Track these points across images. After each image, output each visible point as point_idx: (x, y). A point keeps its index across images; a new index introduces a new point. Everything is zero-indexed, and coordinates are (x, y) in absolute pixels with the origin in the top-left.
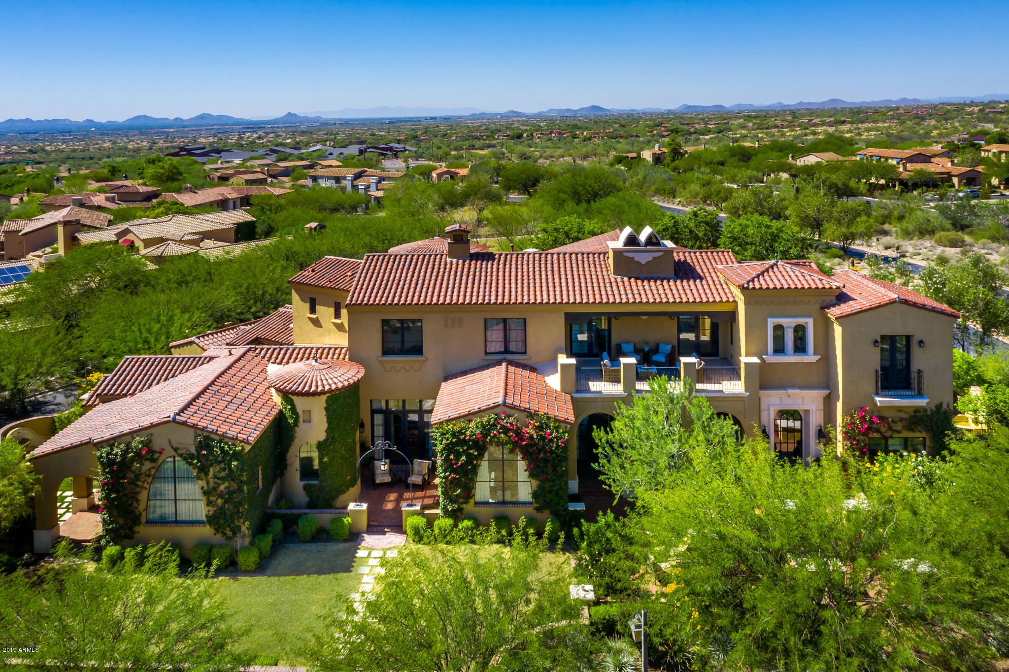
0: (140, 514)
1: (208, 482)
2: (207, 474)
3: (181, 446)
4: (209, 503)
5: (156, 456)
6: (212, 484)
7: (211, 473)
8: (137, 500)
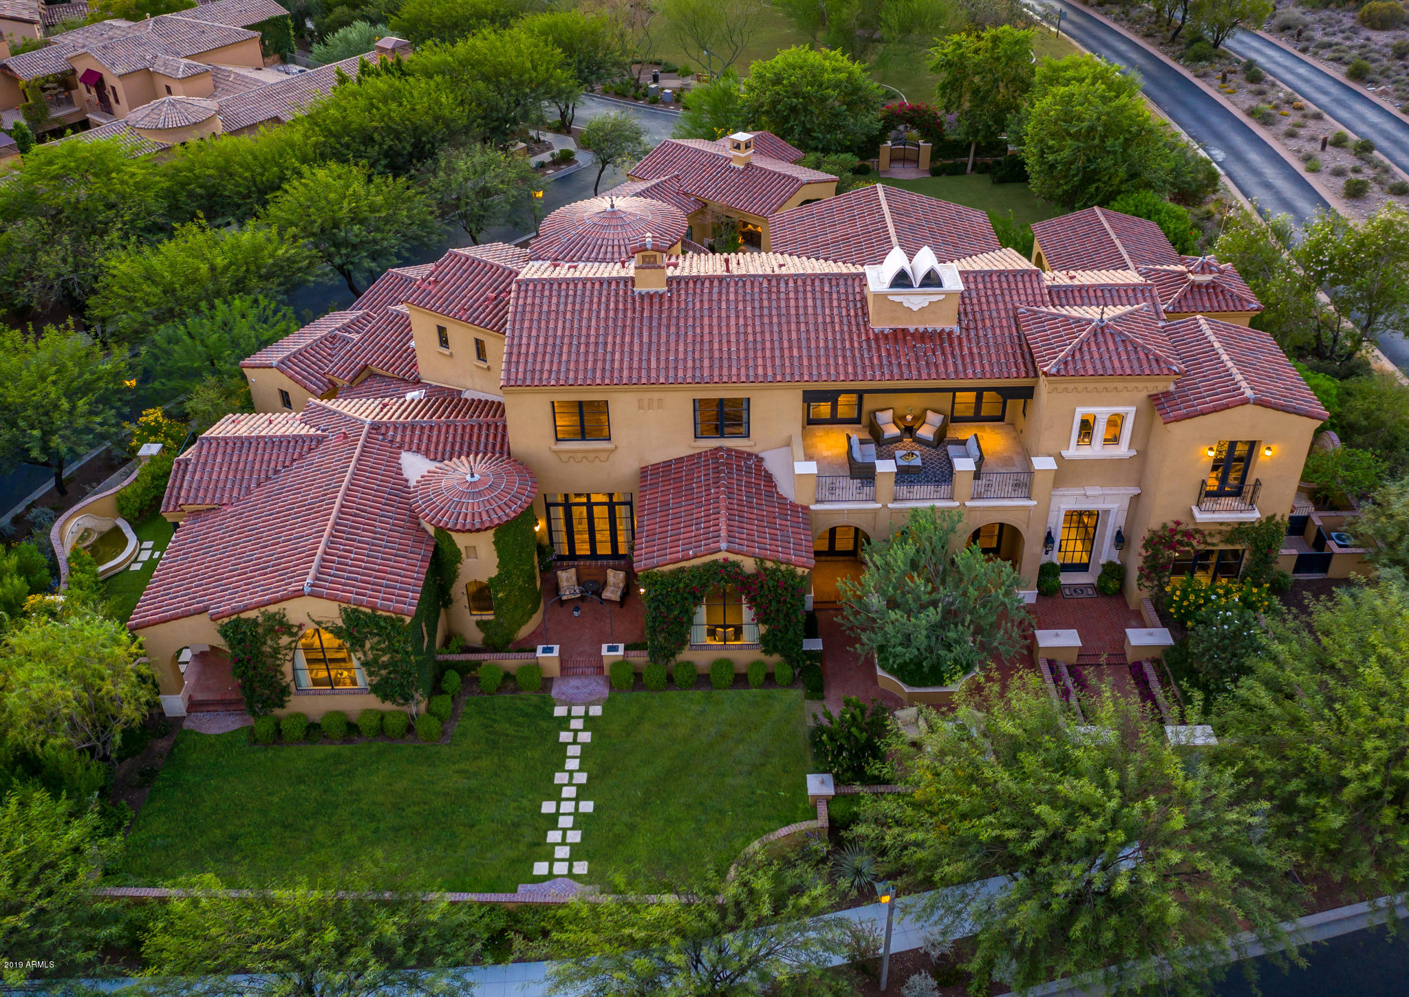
0: (288, 685)
1: (365, 654)
2: (363, 646)
3: (324, 619)
4: (370, 674)
5: (295, 630)
6: (370, 656)
7: (368, 645)
8: (282, 674)
